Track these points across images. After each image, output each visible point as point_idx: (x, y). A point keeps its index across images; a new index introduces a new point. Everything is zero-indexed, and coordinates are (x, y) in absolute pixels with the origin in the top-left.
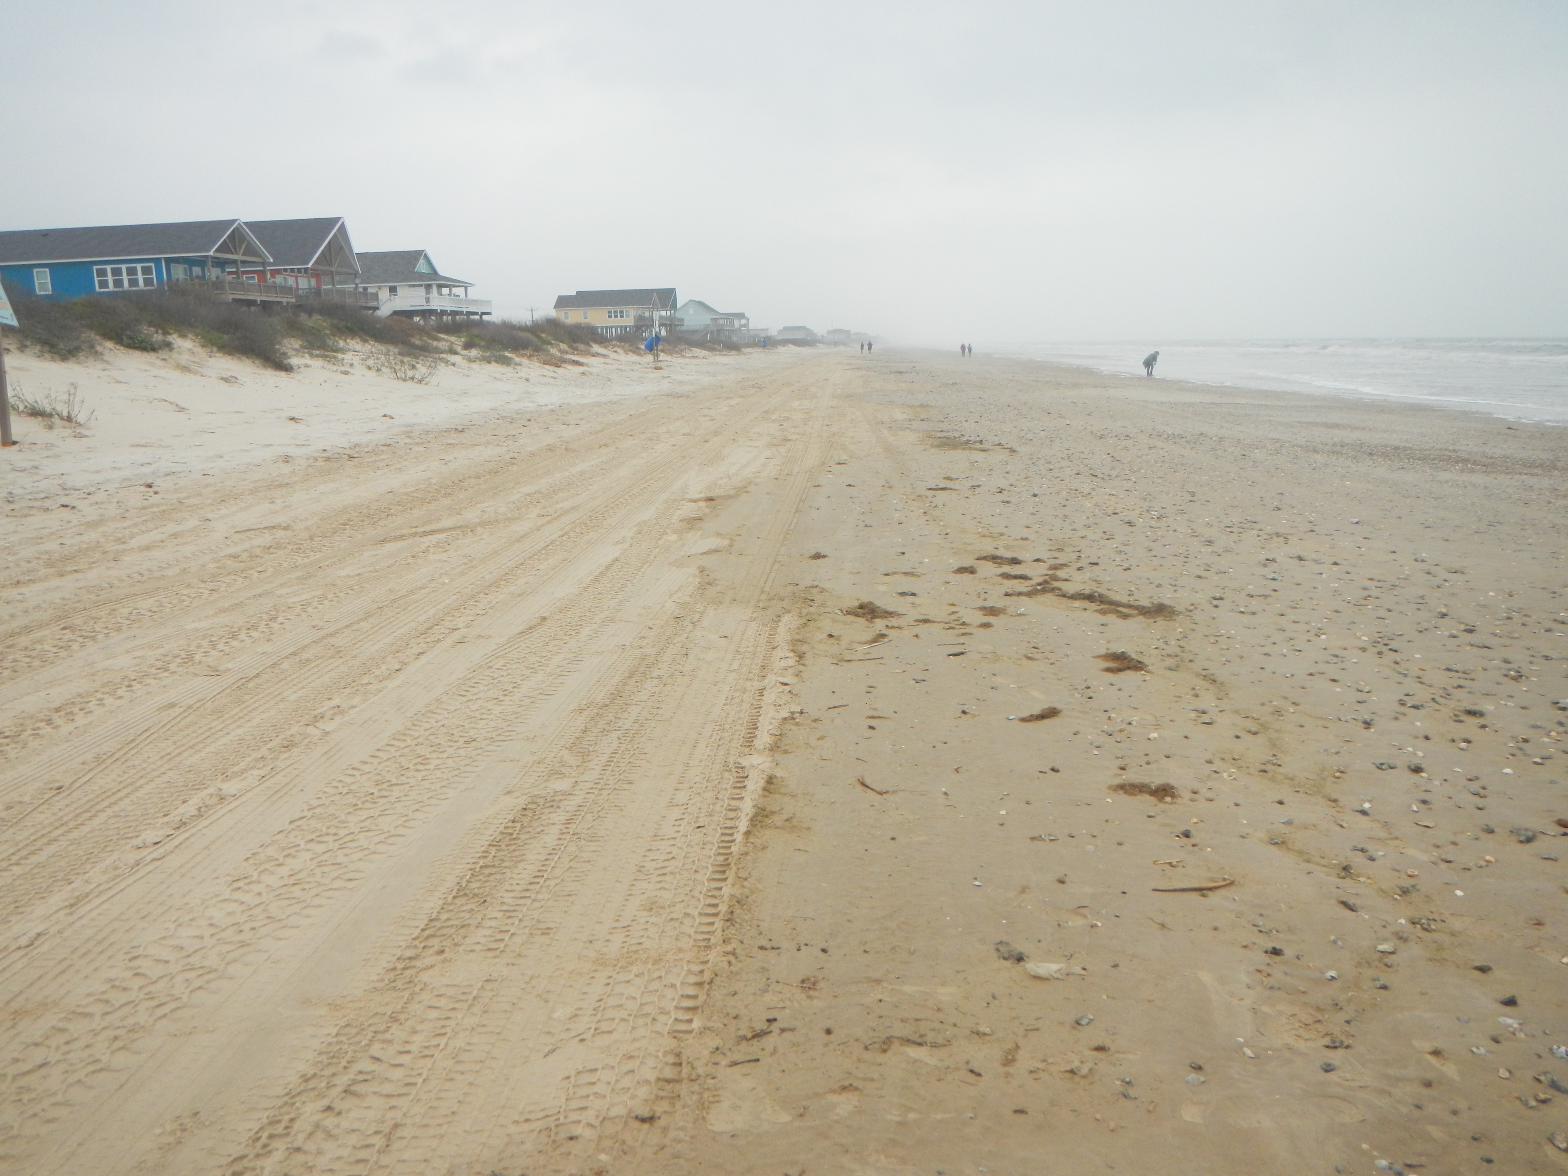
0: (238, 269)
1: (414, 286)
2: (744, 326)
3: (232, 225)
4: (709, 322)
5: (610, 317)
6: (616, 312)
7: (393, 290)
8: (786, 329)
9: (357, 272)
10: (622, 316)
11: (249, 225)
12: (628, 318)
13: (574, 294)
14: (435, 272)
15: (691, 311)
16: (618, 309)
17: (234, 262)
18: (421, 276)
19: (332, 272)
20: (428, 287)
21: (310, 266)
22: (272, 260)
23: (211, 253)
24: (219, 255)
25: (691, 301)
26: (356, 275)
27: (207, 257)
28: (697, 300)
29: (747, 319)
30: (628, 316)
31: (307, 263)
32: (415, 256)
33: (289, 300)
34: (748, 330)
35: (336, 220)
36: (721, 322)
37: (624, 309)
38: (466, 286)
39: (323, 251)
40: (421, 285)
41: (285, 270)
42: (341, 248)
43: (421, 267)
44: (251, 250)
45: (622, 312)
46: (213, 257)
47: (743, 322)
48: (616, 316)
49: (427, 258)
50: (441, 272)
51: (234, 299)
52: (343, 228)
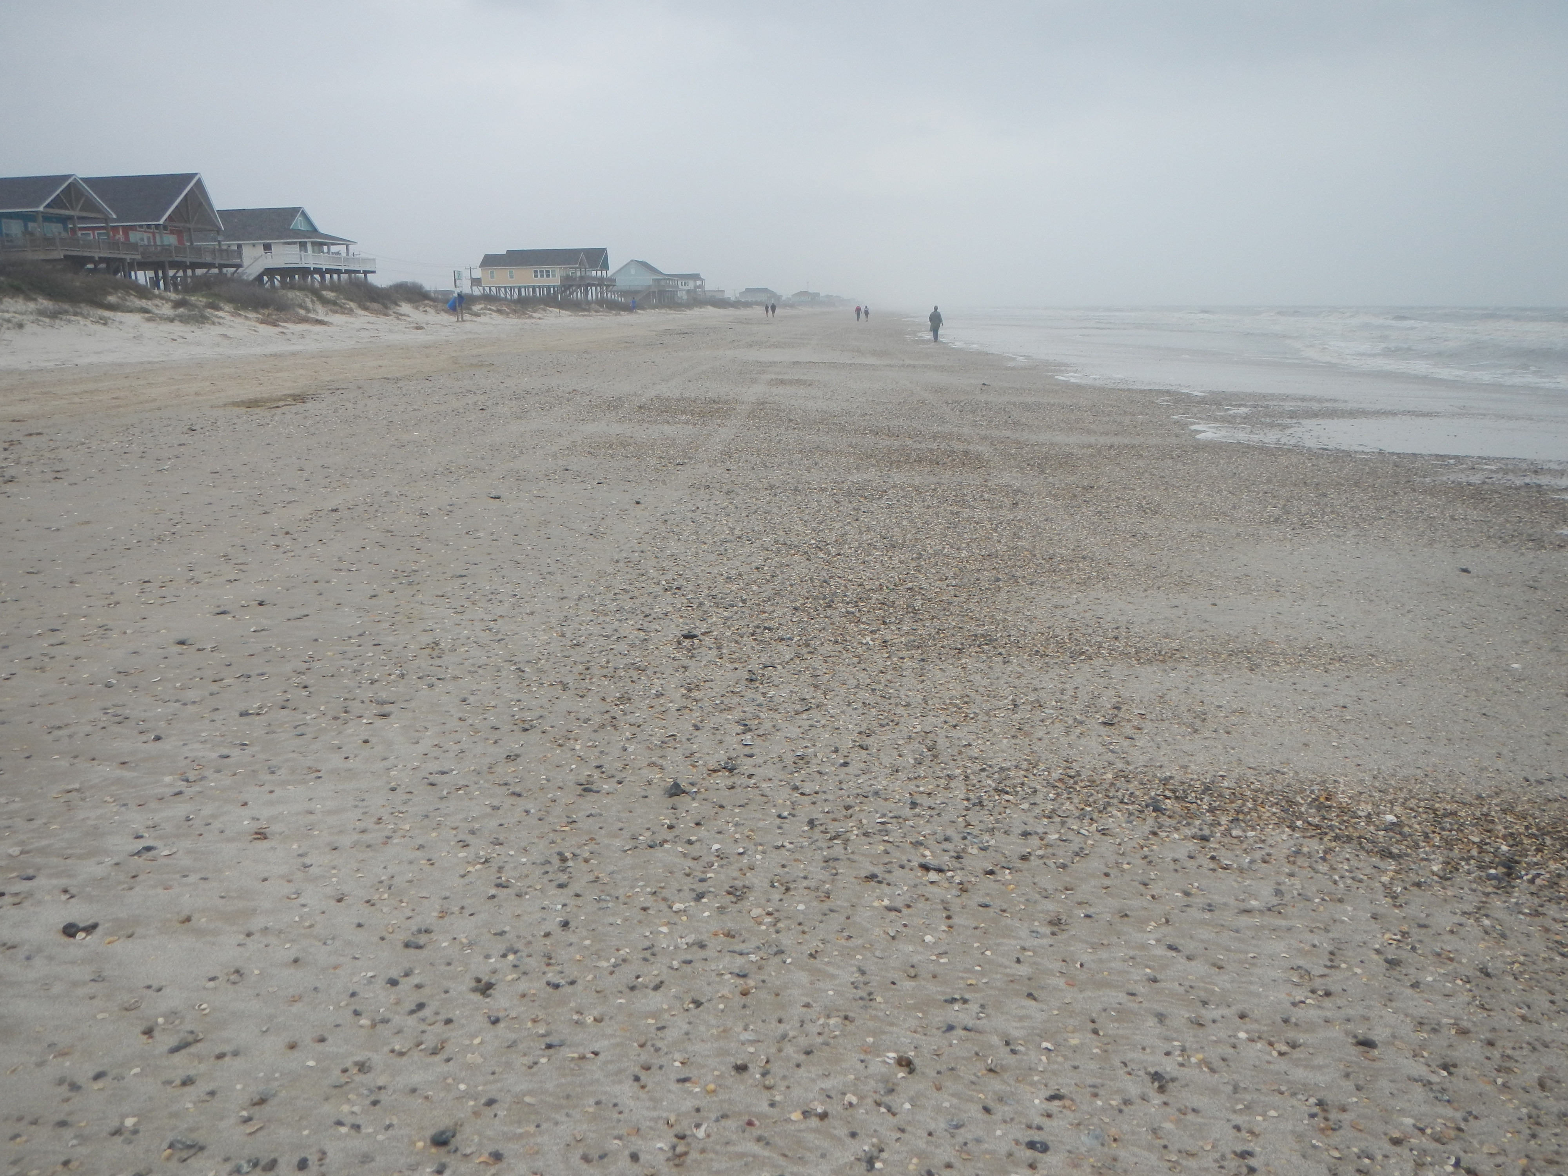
0: (75, 226)
1: (289, 243)
2: (699, 287)
3: (68, 180)
4: (651, 283)
5: (536, 276)
6: (542, 272)
7: (267, 247)
8: (748, 290)
9: (220, 228)
10: (548, 276)
11: (86, 180)
12: (555, 277)
13: (505, 253)
14: (315, 230)
15: (633, 271)
16: (545, 268)
17: (70, 218)
18: (297, 233)
19: (189, 229)
20: (303, 245)
21: (161, 222)
22: (114, 216)
23: (41, 209)
24: (51, 211)
25: (632, 261)
26: (219, 231)
27: (37, 212)
28: (641, 260)
29: (703, 280)
30: (554, 276)
31: (159, 220)
32: (293, 212)
33: (133, 257)
34: (704, 291)
35: (192, 176)
36: (663, 283)
37: (550, 268)
38: (347, 243)
39: (177, 207)
40: (295, 243)
41: (141, 226)
42: (201, 204)
43: (298, 223)
44: (90, 205)
45: (548, 272)
46: (42, 212)
47: (698, 283)
48: (542, 276)
49: (304, 214)
50: (322, 229)
51: (65, 256)
52: (199, 183)
